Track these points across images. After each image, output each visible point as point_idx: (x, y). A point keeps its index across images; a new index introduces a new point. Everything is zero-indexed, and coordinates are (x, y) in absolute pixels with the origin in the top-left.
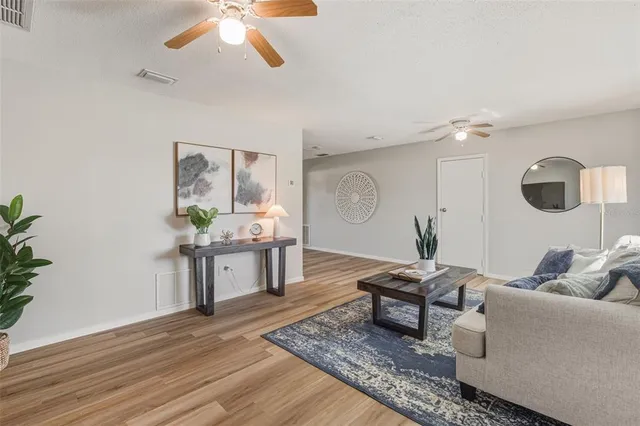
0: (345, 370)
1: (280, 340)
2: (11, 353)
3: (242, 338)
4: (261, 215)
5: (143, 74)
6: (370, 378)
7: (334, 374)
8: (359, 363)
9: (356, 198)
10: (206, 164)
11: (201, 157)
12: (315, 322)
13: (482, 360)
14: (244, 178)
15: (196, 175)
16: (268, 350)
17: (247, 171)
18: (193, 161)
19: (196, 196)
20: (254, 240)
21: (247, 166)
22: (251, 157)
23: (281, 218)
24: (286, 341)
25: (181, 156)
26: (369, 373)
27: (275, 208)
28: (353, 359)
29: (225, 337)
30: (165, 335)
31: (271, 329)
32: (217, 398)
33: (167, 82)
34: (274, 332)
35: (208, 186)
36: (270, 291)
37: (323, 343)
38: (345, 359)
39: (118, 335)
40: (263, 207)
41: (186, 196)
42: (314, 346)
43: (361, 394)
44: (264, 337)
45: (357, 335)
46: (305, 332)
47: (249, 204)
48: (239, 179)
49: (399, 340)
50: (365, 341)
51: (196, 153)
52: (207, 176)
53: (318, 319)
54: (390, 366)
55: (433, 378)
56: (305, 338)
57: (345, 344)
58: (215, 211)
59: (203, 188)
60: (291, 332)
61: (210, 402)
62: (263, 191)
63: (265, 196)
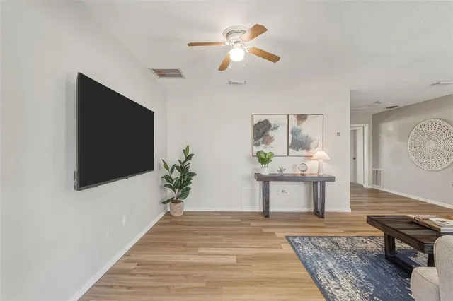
0: (323, 276)
1: (294, 242)
2: (185, 210)
3: (273, 233)
4: (310, 157)
5: (230, 83)
6: (338, 289)
7: (312, 274)
8: (340, 277)
10: (270, 125)
11: (266, 121)
12: (331, 240)
14: (295, 132)
15: (264, 133)
16: (282, 245)
17: (299, 127)
18: (262, 124)
19: (263, 145)
20: (301, 174)
21: (299, 124)
22: (302, 118)
23: (325, 161)
24: (297, 245)
25: (255, 122)
26: (340, 286)
27: (319, 153)
28: (336, 273)
29: (265, 230)
30: (239, 220)
31: (296, 234)
32: (237, 255)
33: (242, 83)
34: (295, 237)
35: (271, 139)
36: (316, 213)
37: (323, 255)
38: (330, 270)
39: (221, 215)
40: (311, 152)
41: (258, 145)
42: (314, 253)
43: (320, 293)
44: (287, 237)
45: (358, 260)
46: (317, 244)
47: (300, 150)
48: (292, 133)
49: (400, 278)
50: (362, 266)
51: (263, 120)
52: (271, 133)
53: (335, 239)
54: (367, 290)
56: (313, 247)
57: (340, 262)
58: (272, 155)
59: (268, 140)
60: (307, 240)
61: (233, 255)
62: (312, 141)
63: (312, 145)
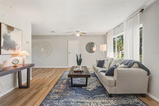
8: (83, 101)
9: (43, 49)
12: (53, 93)
13: (115, 87)
22: (11, 28)
28: (80, 101)
36: (21, 87)
37: (65, 100)
42: (63, 102)
45: (71, 92)
46: (55, 99)
47: (9, 50)
48: (4, 38)
49: (82, 89)
50: (75, 93)
54: (89, 97)
55: (100, 96)
56: (57, 101)
57: (72, 97)
62: (17, 45)
